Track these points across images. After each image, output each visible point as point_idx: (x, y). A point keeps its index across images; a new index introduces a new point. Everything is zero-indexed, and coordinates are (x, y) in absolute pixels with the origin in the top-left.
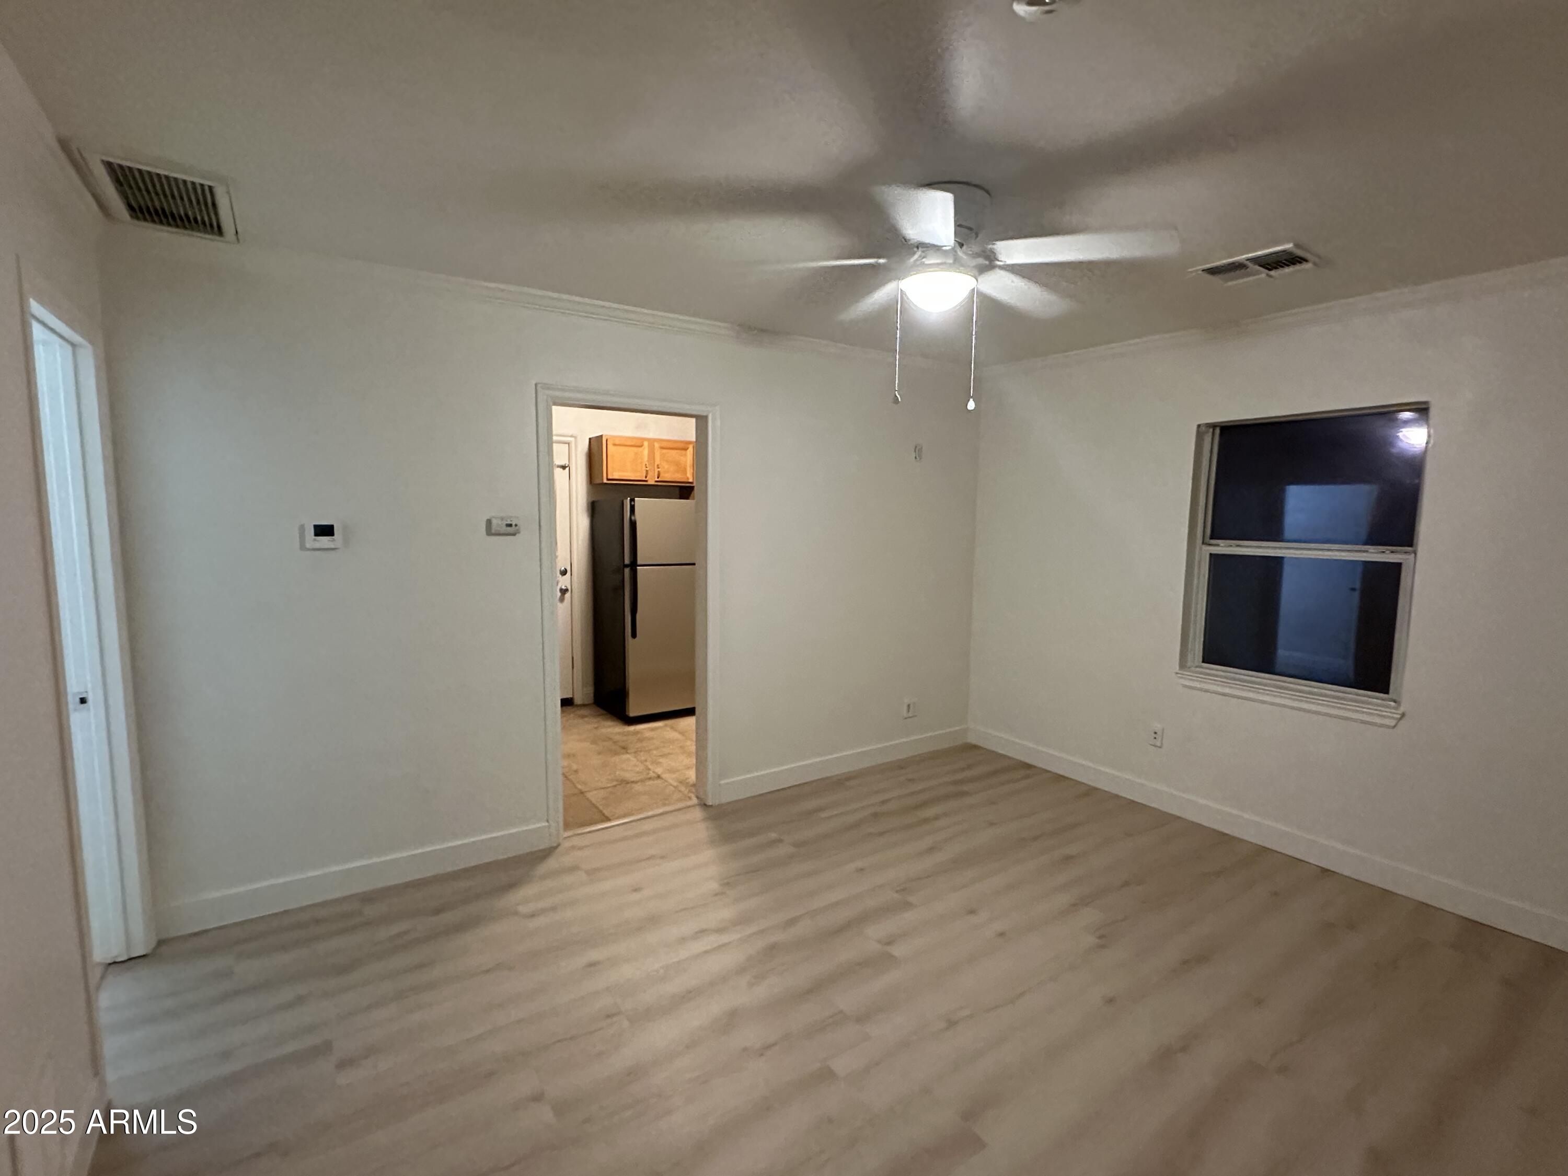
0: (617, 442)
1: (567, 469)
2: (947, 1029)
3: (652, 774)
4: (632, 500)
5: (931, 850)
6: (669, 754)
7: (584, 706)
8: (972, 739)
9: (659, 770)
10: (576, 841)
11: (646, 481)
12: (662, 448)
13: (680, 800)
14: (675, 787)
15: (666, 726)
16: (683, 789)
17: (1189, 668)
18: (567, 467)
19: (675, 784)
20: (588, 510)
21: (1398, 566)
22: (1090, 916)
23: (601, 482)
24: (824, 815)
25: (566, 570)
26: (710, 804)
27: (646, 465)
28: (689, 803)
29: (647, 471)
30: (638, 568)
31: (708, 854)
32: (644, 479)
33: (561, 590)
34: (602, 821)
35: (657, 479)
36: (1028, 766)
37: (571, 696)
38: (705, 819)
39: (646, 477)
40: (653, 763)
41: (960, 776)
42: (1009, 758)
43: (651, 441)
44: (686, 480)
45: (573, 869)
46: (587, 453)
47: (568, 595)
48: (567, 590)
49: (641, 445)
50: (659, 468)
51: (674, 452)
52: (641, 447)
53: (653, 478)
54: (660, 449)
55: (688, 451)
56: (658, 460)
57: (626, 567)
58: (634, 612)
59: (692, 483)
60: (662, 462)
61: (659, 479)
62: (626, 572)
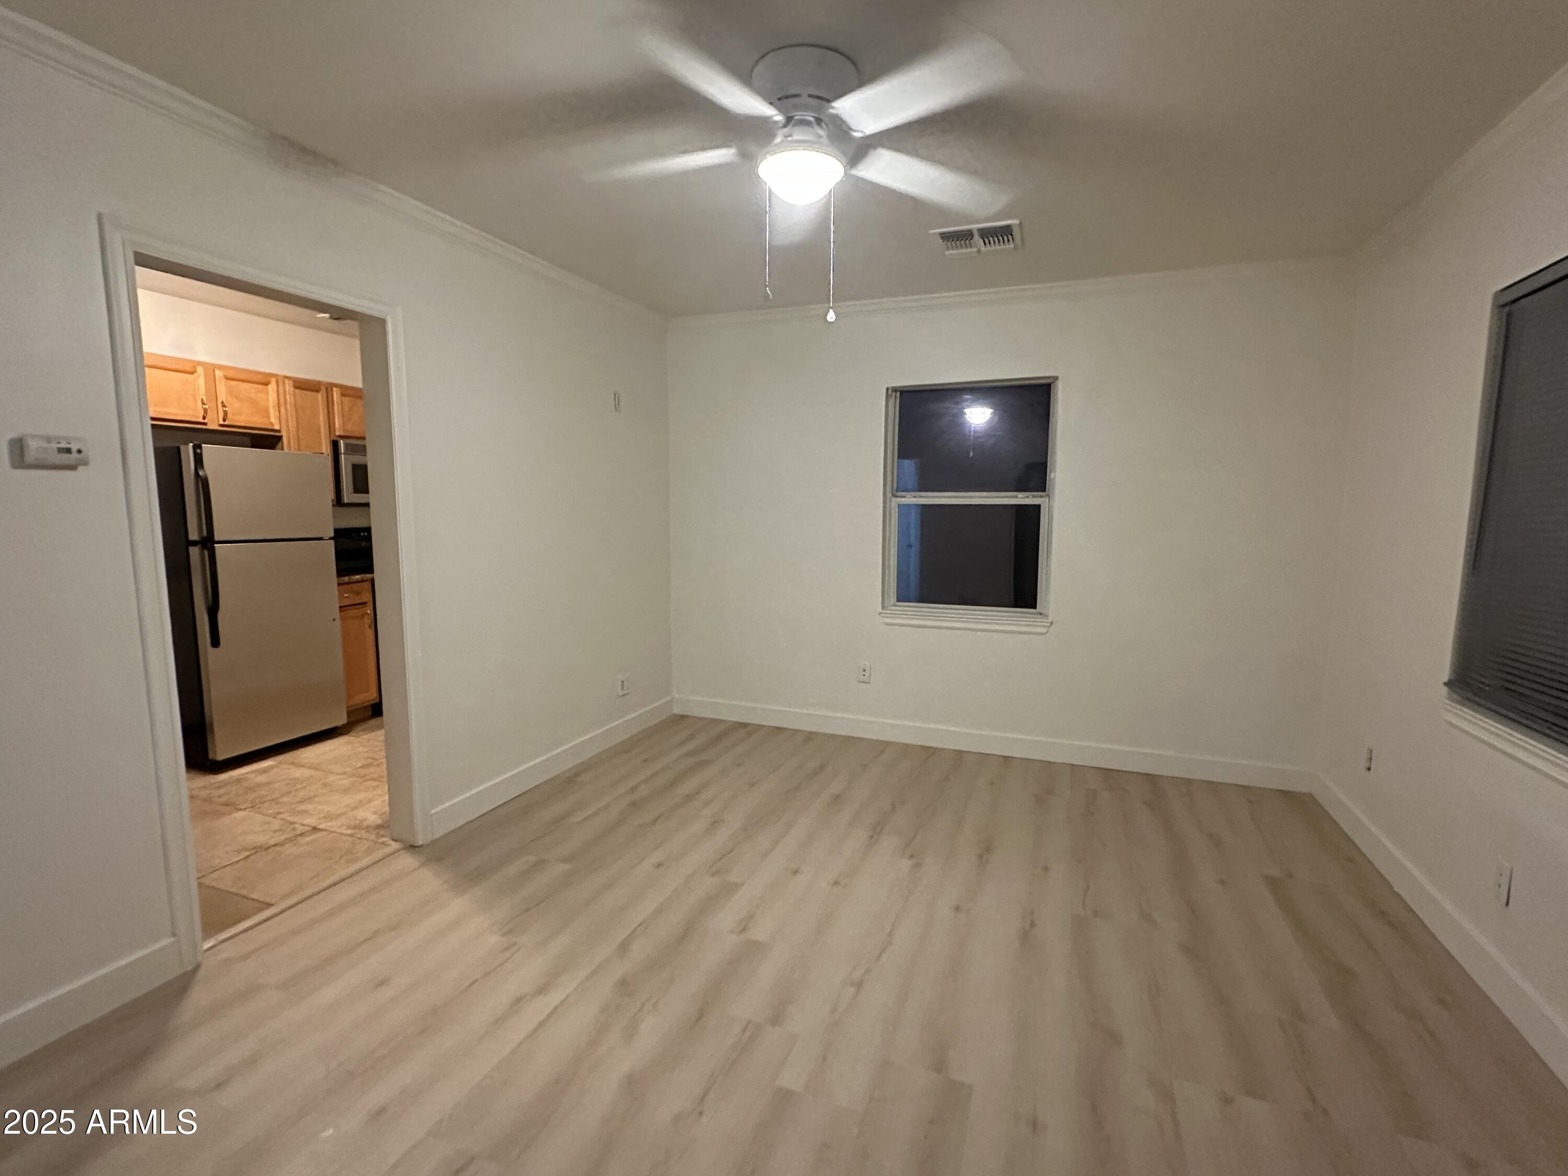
2: (858, 992)
3: (300, 829)
4: (197, 447)
5: (716, 823)
6: (314, 796)
8: (677, 710)
9: (311, 821)
10: (228, 951)
11: (205, 424)
12: (227, 378)
13: (369, 851)
14: (351, 835)
15: (280, 763)
16: (363, 834)
17: (887, 607)
19: (349, 832)
21: (1038, 507)
22: (889, 843)
24: (577, 818)
26: (420, 843)
27: (202, 400)
28: (387, 850)
29: (206, 411)
30: (216, 545)
31: (458, 905)
32: (202, 420)
34: (260, 910)
35: (221, 422)
36: (745, 725)
38: (423, 865)
39: (204, 418)
40: (294, 812)
41: (691, 746)
42: (721, 721)
43: (210, 369)
44: (270, 427)
45: (252, 990)
49: (192, 371)
50: (224, 406)
51: (248, 385)
52: (192, 373)
53: (216, 420)
54: (224, 379)
55: (270, 387)
56: (222, 396)
57: (194, 543)
58: (213, 610)
59: (279, 431)
60: (229, 399)
61: (226, 423)
62: (194, 552)
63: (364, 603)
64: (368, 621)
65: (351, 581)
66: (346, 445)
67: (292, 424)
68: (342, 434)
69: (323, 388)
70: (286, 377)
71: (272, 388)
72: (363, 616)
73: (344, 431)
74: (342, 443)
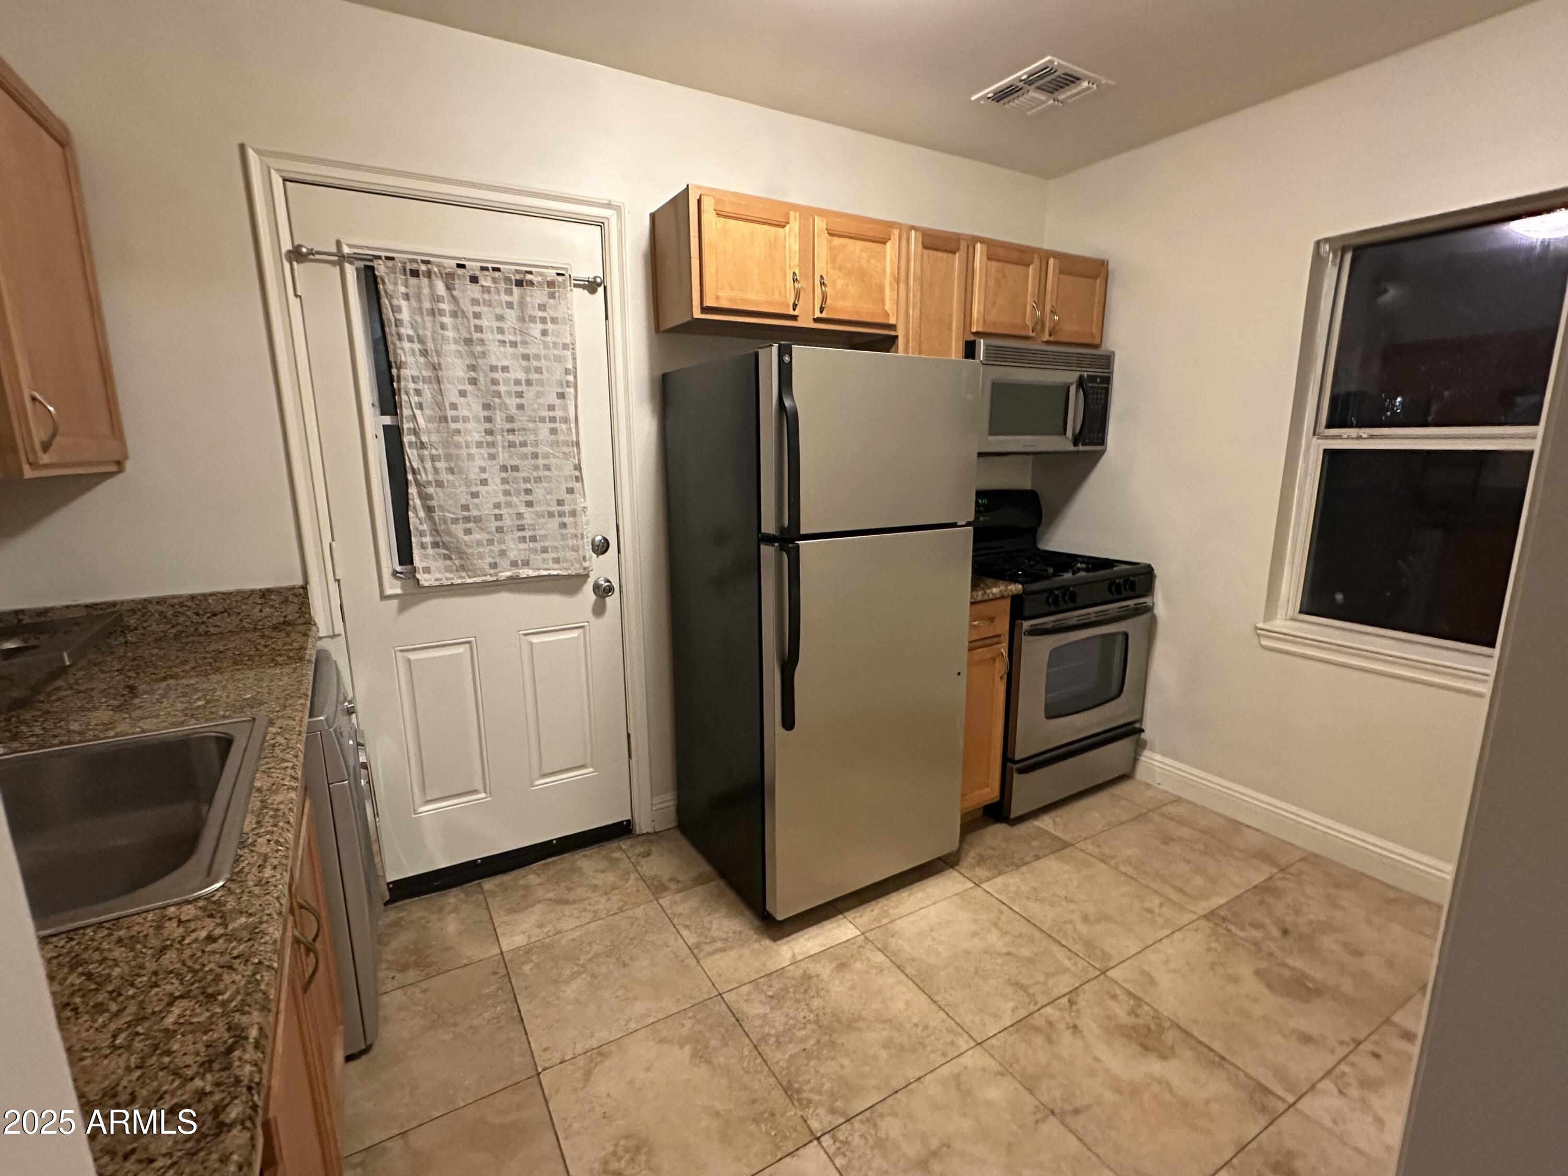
0: (729, 209)
1: (601, 289)
4: (785, 351)
7: (654, 837)
11: (794, 318)
12: (830, 233)
18: (599, 285)
20: (652, 397)
23: (687, 319)
25: (605, 539)
27: (794, 274)
29: (797, 292)
30: (800, 543)
32: (792, 312)
33: (596, 587)
35: (818, 315)
37: (629, 817)
39: (795, 307)
43: (808, 213)
44: (882, 321)
46: (645, 256)
47: (612, 601)
48: (609, 590)
49: (782, 219)
50: (823, 284)
51: (860, 244)
52: (783, 227)
53: (811, 313)
54: (826, 234)
55: (889, 244)
56: (822, 266)
57: (769, 539)
58: (789, 664)
59: (893, 327)
60: (832, 271)
61: (824, 315)
62: (768, 552)
63: (999, 636)
64: (1001, 667)
65: (986, 597)
66: (987, 347)
67: (914, 313)
68: (980, 329)
69: (963, 245)
70: (912, 228)
71: (890, 249)
72: (994, 660)
73: (983, 326)
74: (982, 344)
